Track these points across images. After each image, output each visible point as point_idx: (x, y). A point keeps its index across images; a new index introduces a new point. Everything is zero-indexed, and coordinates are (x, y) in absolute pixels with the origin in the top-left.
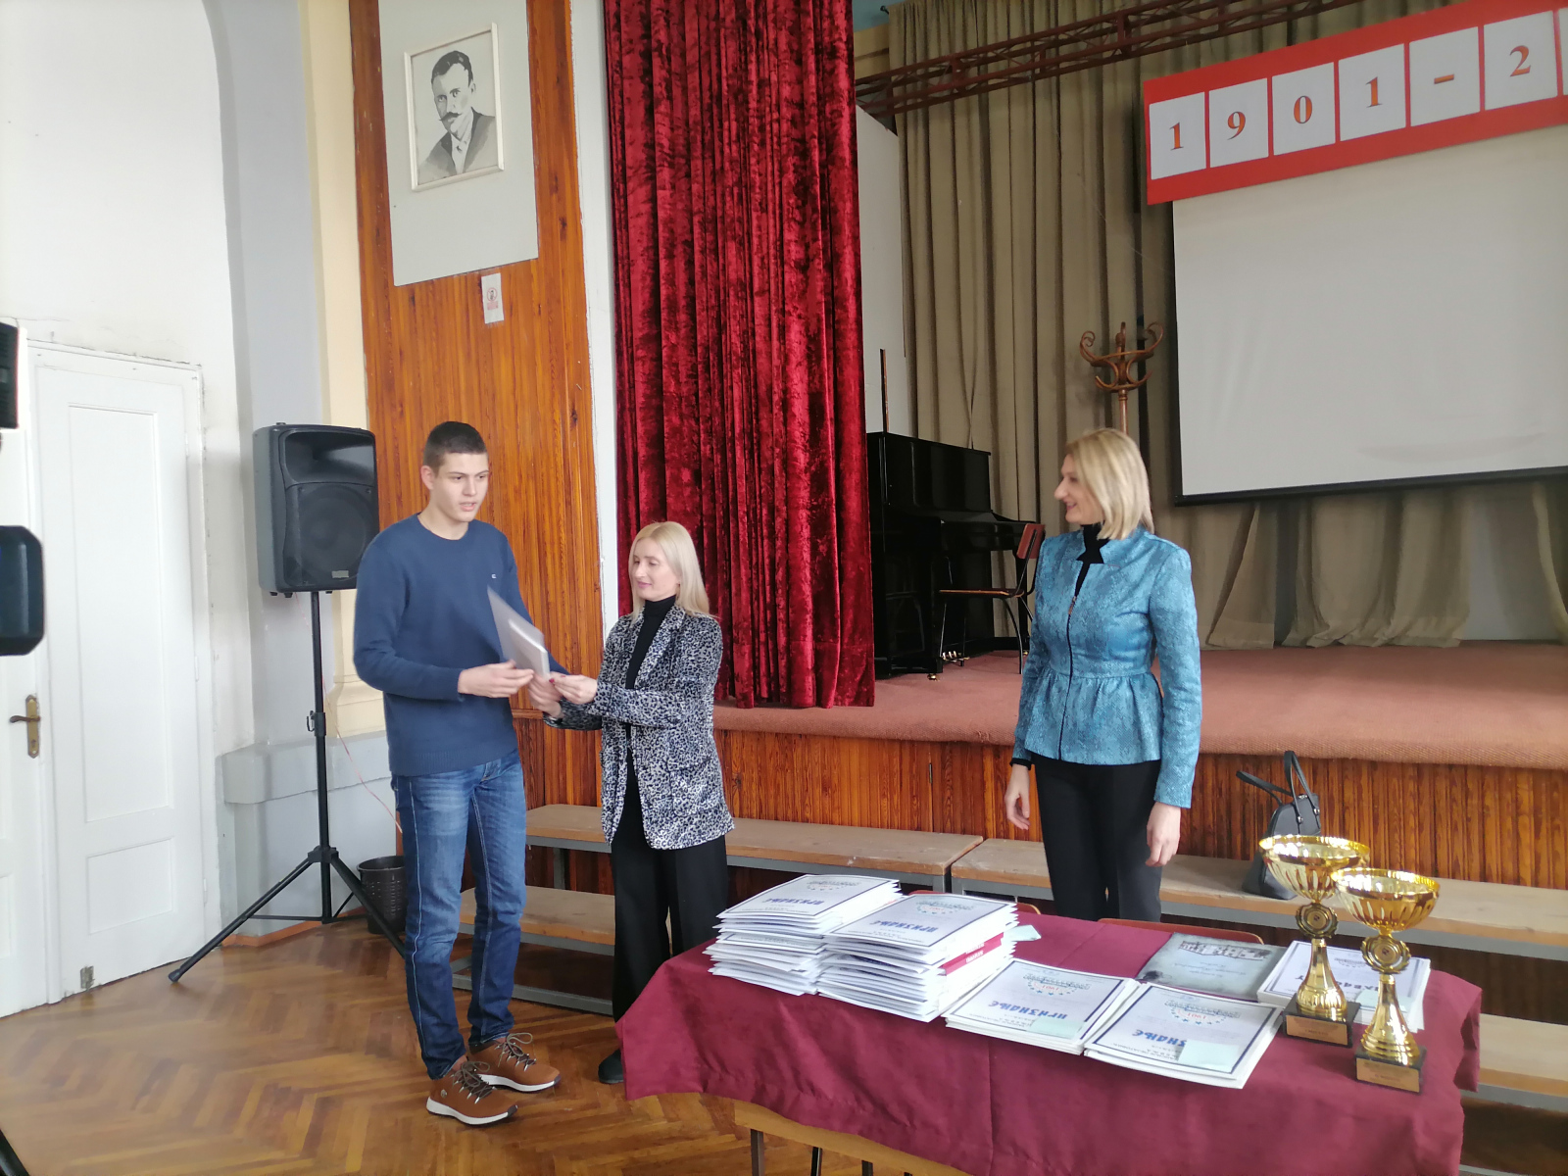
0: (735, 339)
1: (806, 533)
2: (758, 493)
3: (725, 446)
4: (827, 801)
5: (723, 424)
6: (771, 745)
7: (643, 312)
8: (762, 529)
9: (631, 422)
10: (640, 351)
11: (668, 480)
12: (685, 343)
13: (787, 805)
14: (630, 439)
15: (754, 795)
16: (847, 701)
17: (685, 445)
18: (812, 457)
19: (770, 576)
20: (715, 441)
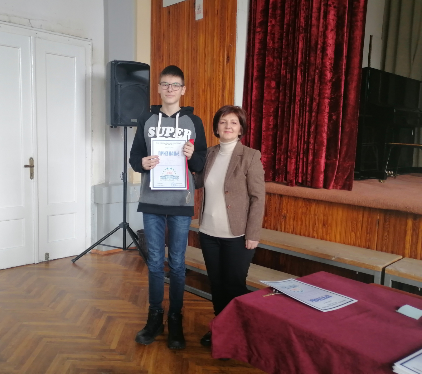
0: (302, 20)
1: (327, 110)
2: (306, 91)
3: (293, 70)
4: (325, 230)
5: (293, 60)
6: (301, 203)
7: (261, 11)
8: (306, 108)
9: (252, 61)
10: (258, 29)
11: (265, 86)
12: (278, 24)
13: (306, 229)
14: (251, 69)
15: (291, 223)
16: (339, 187)
17: (274, 71)
18: (334, 75)
19: (308, 129)
20: (288, 68)
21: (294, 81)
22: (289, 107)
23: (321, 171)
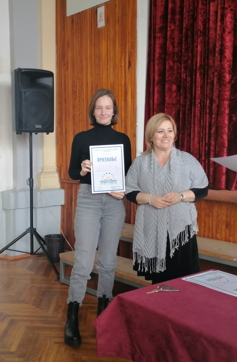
0: (200, 24)
1: (227, 111)
2: (205, 94)
3: (192, 73)
4: (228, 231)
5: (192, 64)
7: (161, 16)
8: (206, 110)
9: (153, 66)
10: (158, 34)
11: (166, 89)
12: (177, 28)
13: (209, 231)
14: (152, 73)
17: (175, 74)
18: (233, 77)
19: (208, 130)
20: (188, 71)
21: (194, 84)
22: (190, 110)
23: (223, 173)
